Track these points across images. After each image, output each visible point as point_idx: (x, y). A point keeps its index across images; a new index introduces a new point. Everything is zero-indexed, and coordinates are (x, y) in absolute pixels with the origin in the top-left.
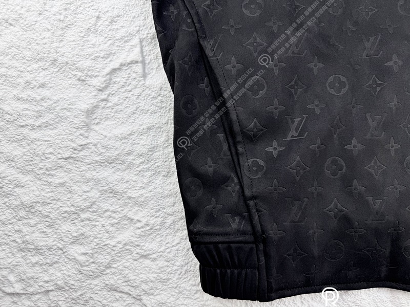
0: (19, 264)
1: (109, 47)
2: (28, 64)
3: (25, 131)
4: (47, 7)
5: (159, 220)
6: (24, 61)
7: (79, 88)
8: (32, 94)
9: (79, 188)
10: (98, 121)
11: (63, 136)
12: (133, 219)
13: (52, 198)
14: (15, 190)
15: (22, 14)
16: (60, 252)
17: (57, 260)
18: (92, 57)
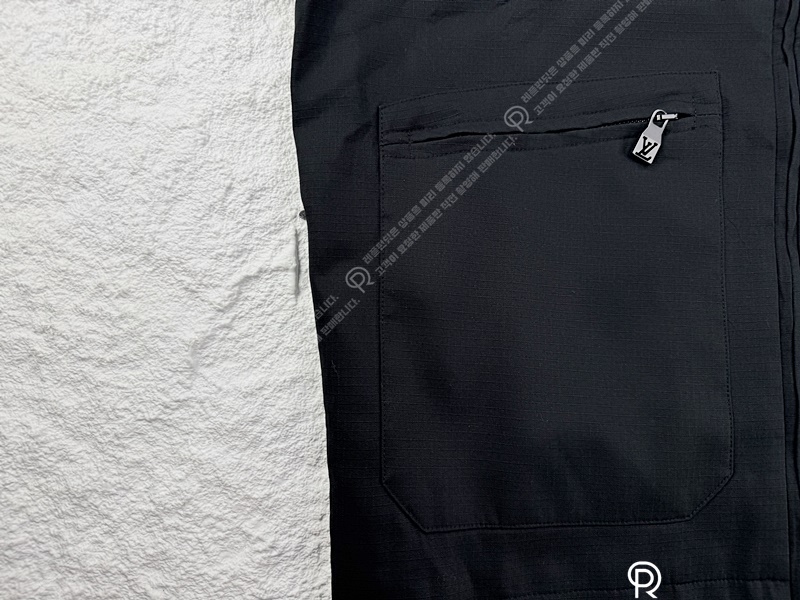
1: (243, 238)
2: (104, 257)
3: (87, 367)
4: (146, 164)
5: (295, 541)
6: (98, 250)
7: (185, 303)
8: (106, 307)
9: (166, 473)
10: (211, 360)
11: (148, 383)
12: (250, 535)
13: (119, 486)
14: (58, 465)
15: (104, 172)
16: (123, 579)
17: (114, 592)
18: (213, 254)
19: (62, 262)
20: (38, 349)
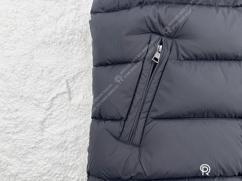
1: (50, 86)
3: (10, 135)
7: (36, 109)
12: (71, 177)
14: (7, 167)
18: (41, 92)
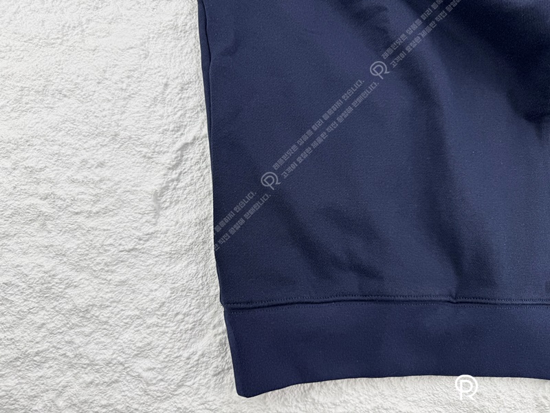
0: (70, 384)
2: (85, 141)
6: (80, 137)
8: (89, 175)
9: (144, 287)
10: (167, 204)
11: (125, 224)
15: (78, 84)
16: (121, 367)
17: (116, 378)
19: (56, 148)
20: (44, 210)
